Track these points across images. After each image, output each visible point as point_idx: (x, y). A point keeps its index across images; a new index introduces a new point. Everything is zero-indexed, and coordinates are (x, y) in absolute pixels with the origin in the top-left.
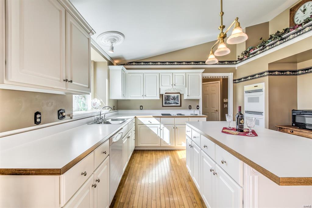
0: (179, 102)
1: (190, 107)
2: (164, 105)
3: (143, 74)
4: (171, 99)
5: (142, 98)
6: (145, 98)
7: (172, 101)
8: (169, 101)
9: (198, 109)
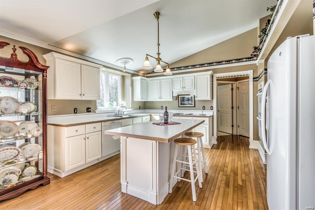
0: (193, 103)
1: (204, 108)
2: (180, 106)
3: (159, 80)
4: (186, 100)
5: (159, 100)
6: (162, 100)
7: (187, 102)
8: (184, 102)
9: (212, 109)
